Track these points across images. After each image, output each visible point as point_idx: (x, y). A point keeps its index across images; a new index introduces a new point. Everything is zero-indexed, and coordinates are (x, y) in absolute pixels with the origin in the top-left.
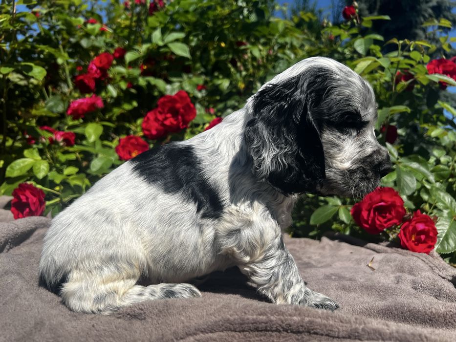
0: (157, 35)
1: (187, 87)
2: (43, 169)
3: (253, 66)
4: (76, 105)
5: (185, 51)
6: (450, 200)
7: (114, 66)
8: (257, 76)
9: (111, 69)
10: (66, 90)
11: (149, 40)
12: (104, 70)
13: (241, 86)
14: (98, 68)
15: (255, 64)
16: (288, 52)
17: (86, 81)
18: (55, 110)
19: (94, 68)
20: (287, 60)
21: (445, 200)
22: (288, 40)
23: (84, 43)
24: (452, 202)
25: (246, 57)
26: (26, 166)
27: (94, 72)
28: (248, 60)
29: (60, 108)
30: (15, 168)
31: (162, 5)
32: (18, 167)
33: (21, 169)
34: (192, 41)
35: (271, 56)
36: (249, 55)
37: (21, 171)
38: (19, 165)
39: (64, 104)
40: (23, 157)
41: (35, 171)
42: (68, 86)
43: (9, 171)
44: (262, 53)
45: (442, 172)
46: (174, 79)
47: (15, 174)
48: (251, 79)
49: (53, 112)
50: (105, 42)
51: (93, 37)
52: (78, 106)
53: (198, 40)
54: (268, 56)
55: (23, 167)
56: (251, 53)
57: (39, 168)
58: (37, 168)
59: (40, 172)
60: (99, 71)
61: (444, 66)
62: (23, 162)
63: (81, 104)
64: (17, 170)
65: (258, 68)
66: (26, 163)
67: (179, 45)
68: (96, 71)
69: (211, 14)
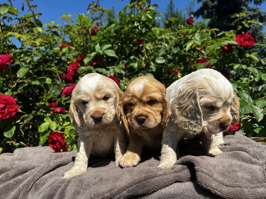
0: (98, 47)
1: (118, 71)
2: (54, 126)
3: (147, 55)
4: (66, 90)
5: (113, 53)
6: (248, 97)
7: (79, 67)
8: (150, 59)
9: (79, 69)
10: (59, 83)
11: (94, 50)
12: (75, 71)
13: (144, 65)
14: (72, 70)
15: (148, 54)
16: (164, 44)
17: (68, 77)
18: (56, 94)
19: (71, 70)
20: (164, 48)
21: (246, 97)
22: (163, 36)
23: (63, 58)
24: (249, 98)
25: (143, 51)
26: (47, 126)
27: (71, 72)
28: (144, 52)
29: (58, 93)
30: (42, 128)
31: (97, 30)
32: (43, 127)
33: (44, 128)
34: (115, 47)
35: (155, 48)
36: (144, 50)
37: (45, 129)
38: (43, 126)
39: (60, 90)
40: (44, 122)
41: (51, 128)
42: (59, 81)
43: (40, 130)
44: (151, 48)
45: (245, 85)
46: (110, 67)
47: (43, 130)
48: (148, 61)
49: (55, 95)
50: (73, 56)
51: (67, 54)
52: (67, 91)
53: (119, 46)
54: (154, 49)
55: (45, 126)
56: (145, 48)
57: (53, 126)
58: (51, 126)
59: (53, 128)
60: (73, 72)
61: (244, 37)
62: (45, 124)
63: (68, 89)
64: (43, 128)
65: (150, 55)
66: (46, 124)
67: (110, 51)
68: (72, 72)
69: (122, 31)
